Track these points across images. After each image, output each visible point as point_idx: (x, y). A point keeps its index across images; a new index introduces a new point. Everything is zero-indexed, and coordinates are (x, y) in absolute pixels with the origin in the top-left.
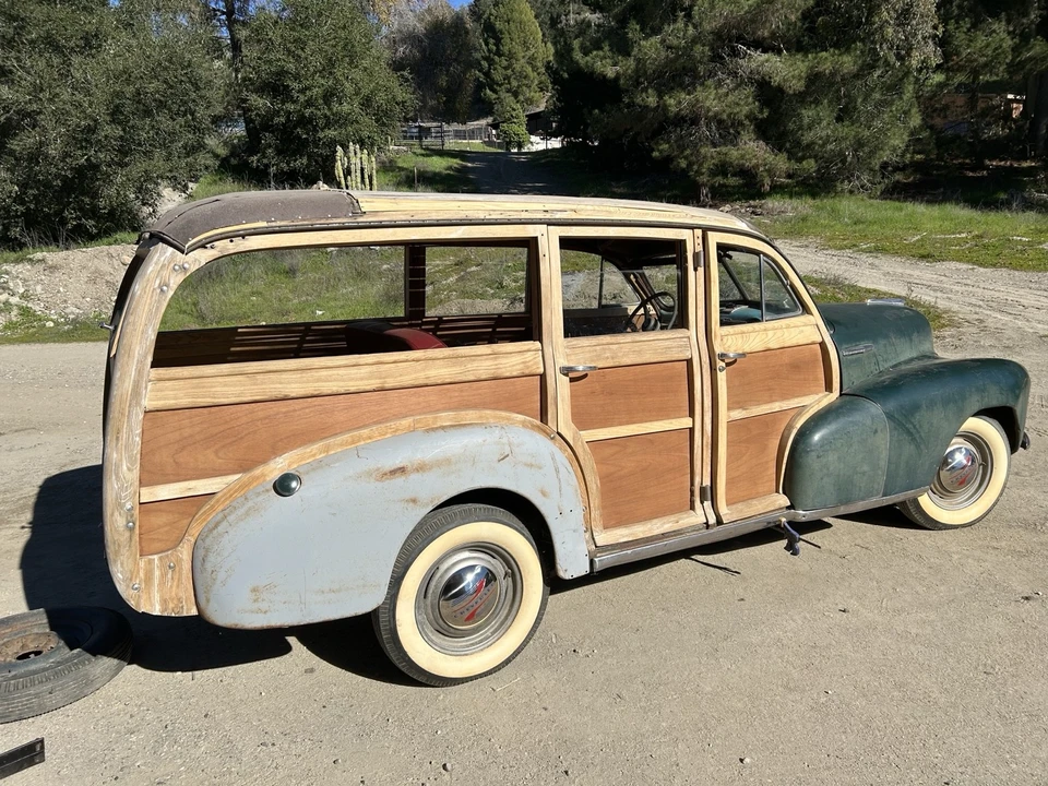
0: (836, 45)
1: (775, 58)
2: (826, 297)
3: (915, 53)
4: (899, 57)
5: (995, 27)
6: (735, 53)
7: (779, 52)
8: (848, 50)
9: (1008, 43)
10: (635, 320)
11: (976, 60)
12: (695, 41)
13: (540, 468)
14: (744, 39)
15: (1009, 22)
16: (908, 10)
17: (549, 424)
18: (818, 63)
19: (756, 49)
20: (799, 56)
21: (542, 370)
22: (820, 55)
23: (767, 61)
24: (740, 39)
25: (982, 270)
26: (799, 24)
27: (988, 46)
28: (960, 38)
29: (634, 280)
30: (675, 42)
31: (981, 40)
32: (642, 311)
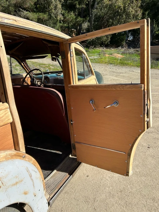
0: (42, 12)
1: (29, 13)
2: (55, 69)
3: (58, 16)
4: (56, 17)
5: (71, 13)
6: (19, 11)
7: (30, 12)
8: (45, 14)
9: (74, 17)
10: (26, 79)
11: (69, 20)
12: (9, 6)
13: (22, 181)
14: (21, 7)
15: (74, 13)
16: (56, 6)
17: (21, 150)
18: (39, 16)
19: (25, 10)
20: (35, 13)
21: (11, 120)
22: (39, 14)
23: (28, 13)
24: (20, 7)
25: (80, 63)
26: (34, 6)
27: (71, 17)
28: (66, 15)
29: (23, 65)
30: (4, 5)
31: (70, 16)
32: (28, 76)
